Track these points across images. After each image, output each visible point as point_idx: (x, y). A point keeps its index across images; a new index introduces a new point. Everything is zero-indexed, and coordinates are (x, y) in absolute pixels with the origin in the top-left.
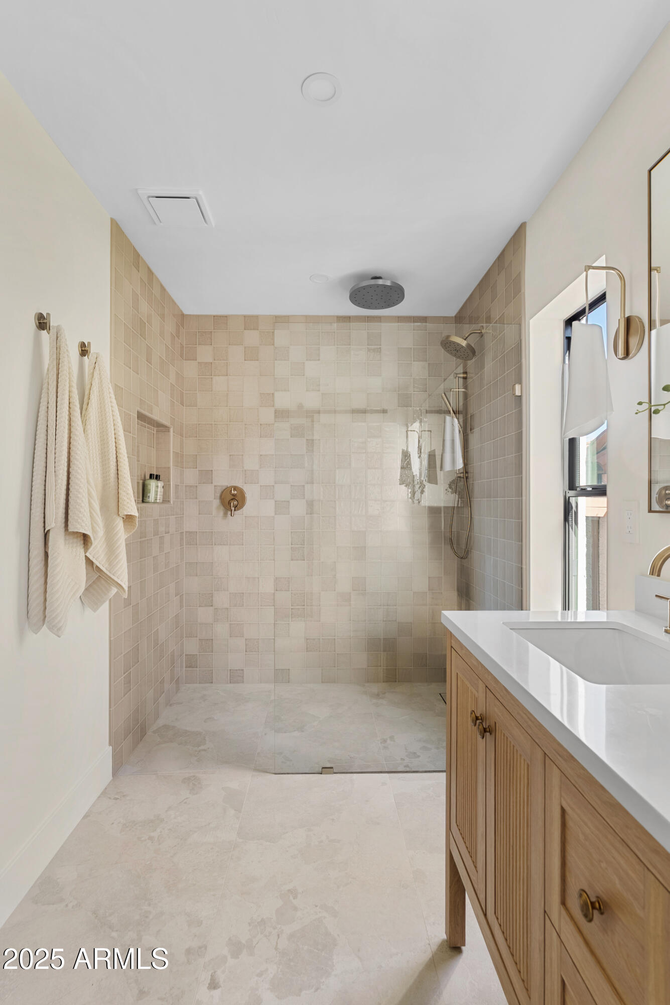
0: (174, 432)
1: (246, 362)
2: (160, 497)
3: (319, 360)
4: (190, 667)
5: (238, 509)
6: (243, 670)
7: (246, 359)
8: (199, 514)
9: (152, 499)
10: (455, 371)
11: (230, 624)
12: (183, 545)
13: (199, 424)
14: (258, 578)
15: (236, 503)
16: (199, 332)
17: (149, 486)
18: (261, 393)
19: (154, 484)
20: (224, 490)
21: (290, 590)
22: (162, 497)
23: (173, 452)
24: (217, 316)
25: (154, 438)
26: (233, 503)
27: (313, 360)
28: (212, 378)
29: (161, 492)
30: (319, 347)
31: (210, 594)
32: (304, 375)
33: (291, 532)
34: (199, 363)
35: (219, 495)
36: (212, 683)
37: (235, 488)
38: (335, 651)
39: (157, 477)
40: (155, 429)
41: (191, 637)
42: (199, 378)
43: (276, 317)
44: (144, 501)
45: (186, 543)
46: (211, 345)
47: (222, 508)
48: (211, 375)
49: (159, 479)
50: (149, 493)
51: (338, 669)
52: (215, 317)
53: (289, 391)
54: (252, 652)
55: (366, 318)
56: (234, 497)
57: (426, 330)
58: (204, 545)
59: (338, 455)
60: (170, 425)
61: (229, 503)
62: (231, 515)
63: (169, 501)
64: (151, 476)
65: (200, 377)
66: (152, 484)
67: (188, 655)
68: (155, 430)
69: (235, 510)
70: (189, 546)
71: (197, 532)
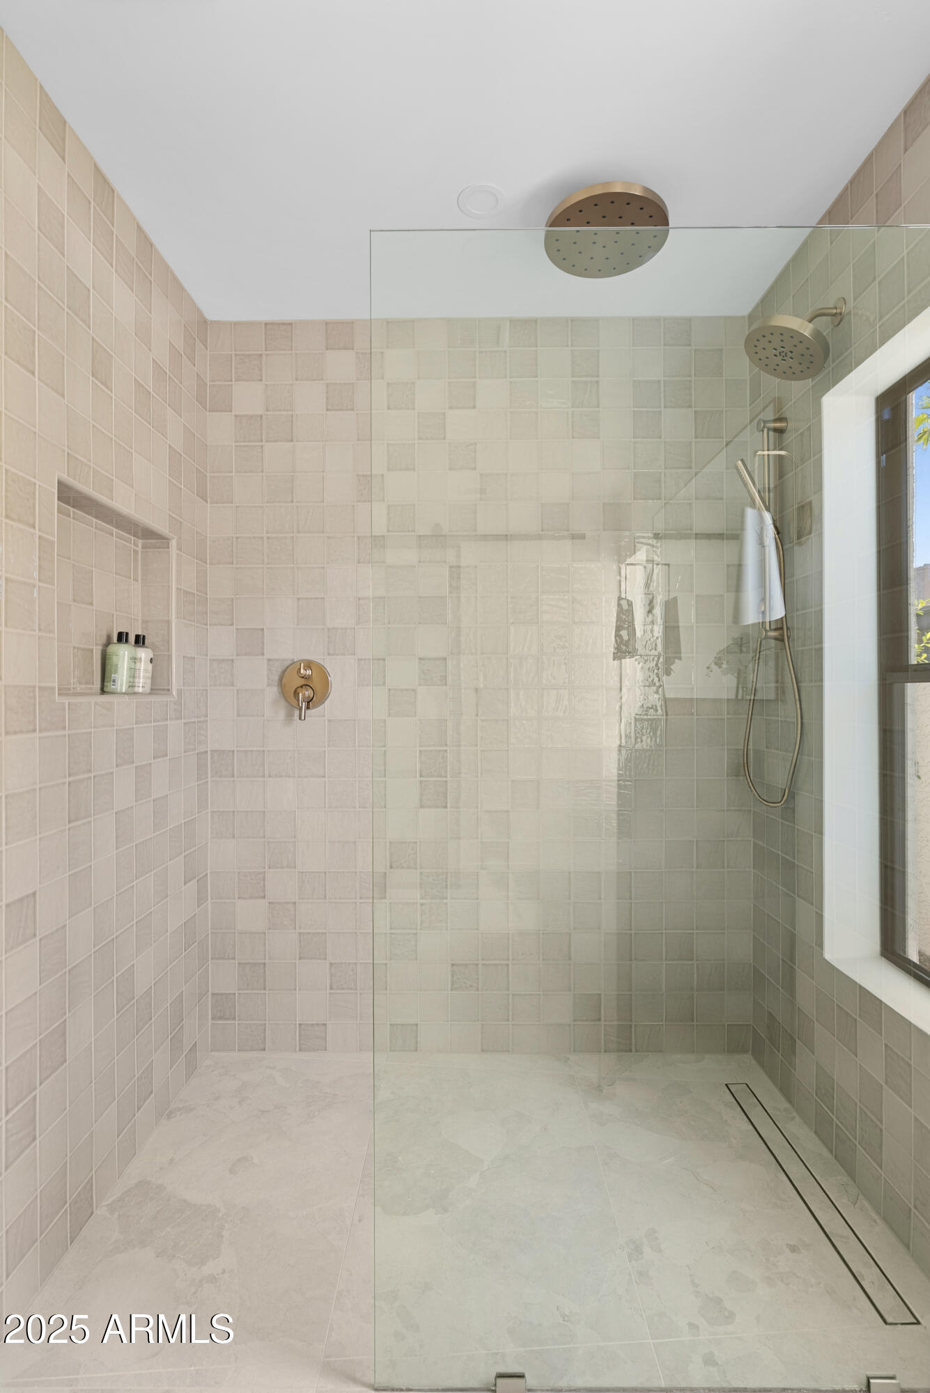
0: (179, 549)
1: (329, 412)
2: (142, 683)
3: (474, 407)
4: (220, 1018)
5: (314, 707)
6: (325, 1025)
7: (330, 407)
8: (238, 715)
9: (122, 686)
10: (761, 417)
11: (300, 933)
12: (207, 778)
13: (237, 538)
14: (355, 842)
15: (309, 693)
16: (236, 355)
17: (114, 658)
18: (358, 475)
19: (126, 653)
20: (288, 667)
21: (418, 867)
22: (149, 681)
23: (177, 589)
24: (272, 324)
25: (136, 560)
26: (304, 695)
27: (462, 408)
28: (262, 446)
29: (146, 671)
30: (475, 382)
31: (261, 873)
32: (444, 439)
33: (420, 751)
34: (236, 416)
35: (276, 678)
36: (264, 1050)
37: (309, 665)
38: (508, 990)
39: (140, 641)
40: (140, 542)
41: (223, 959)
42: (237, 446)
43: (388, 323)
44: (105, 689)
45: (212, 772)
46: (261, 380)
47: (283, 702)
48: (262, 441)
49: (144, 643)
50: (116, 672)
51: (513, 1025)
52: (268, 327)
53: (414, 469)
54: (343, 989)
55: (570, 322)
56: (307, 683)
57: (690, 345)
58: (247, 777)
59: (512, 598)
60: (167, 531)
61: (296, 693)
62: (300, 718)
63: (169, 690)
64: (122, 638)
65: (238, 444)
66: (123, 655)
67: (217, 994)
68: (140, 545)
69: (308, 708)
70: (219, 779)
71: (233, 751)
